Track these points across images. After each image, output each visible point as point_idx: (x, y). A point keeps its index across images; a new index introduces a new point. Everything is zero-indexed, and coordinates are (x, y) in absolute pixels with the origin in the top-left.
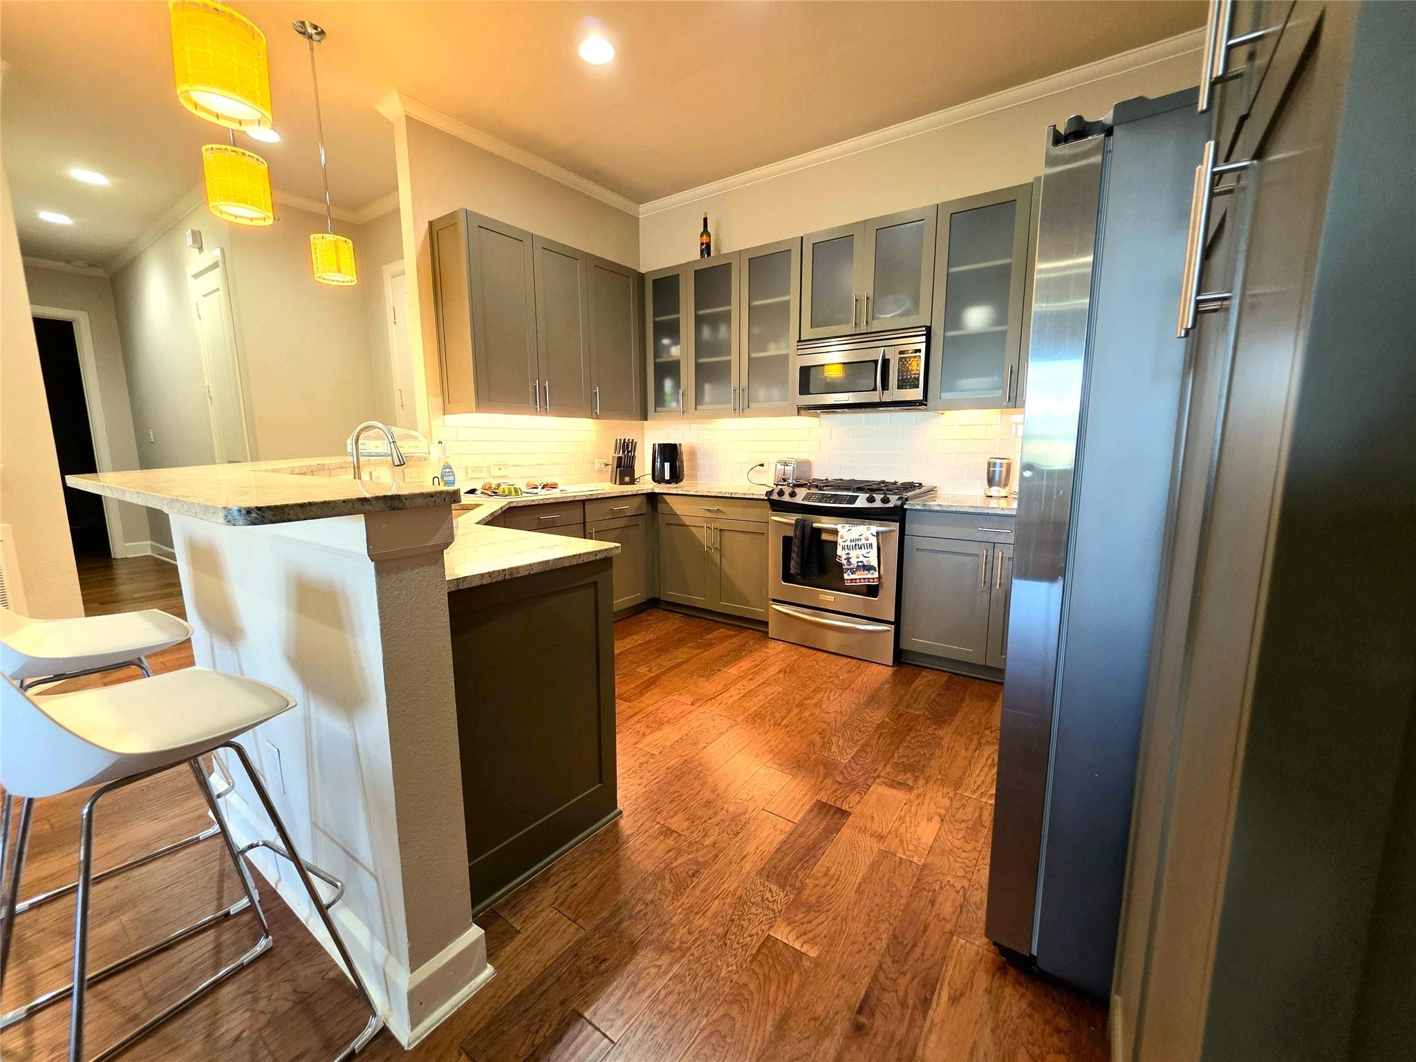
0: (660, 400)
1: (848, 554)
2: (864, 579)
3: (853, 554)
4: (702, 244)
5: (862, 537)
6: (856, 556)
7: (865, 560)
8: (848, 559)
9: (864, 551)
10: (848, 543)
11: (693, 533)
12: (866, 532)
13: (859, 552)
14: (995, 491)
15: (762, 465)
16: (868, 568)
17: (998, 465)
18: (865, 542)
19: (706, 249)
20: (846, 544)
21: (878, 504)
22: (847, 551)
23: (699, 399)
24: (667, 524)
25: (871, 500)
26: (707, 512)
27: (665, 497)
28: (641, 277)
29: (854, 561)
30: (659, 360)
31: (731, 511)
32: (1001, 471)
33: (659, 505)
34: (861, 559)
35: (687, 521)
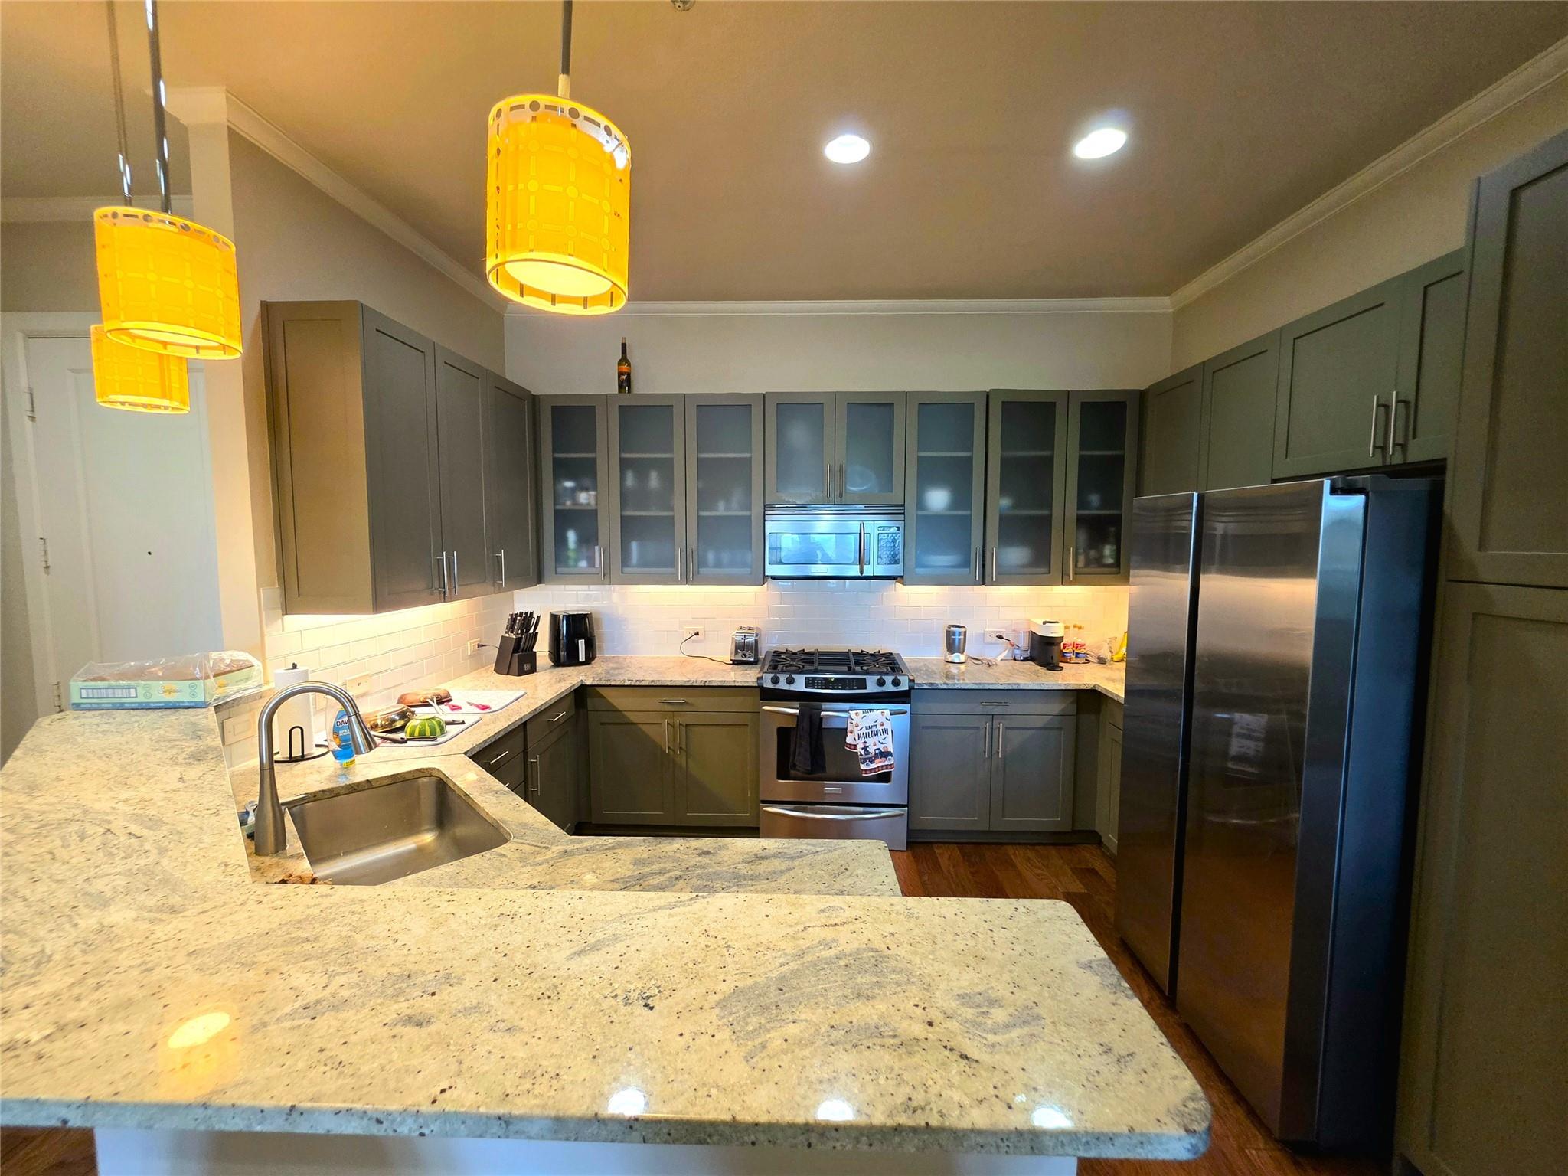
0: (560, 557)
1: (865, 742)
2: (882, 766)
3: (870, 742)
4: (620, 374)
5: (878, 723)
6: (873, 743)
7: (882, 747)
8: (865, 748)
9: (880, 738)
10: (864, 731)
11: (643, 732)
12: (879, 714)
13: (875, 739)
14: (956, 657)
15: (697, 634)
16: (885, 754)
17: (957, 634)
18: (881, 728)
19: (625, 382)
20: (861, 732)
21: (889, 687)
22: (863, 740)
23: (625, 561)
24: (602, 724)
25: (881, 683)
26: (666, 706)
27: (598, 689)
28: (535, 400)
29: (871, 749)
30: (558, 507)
31: (702, 702)
32: (960, 639)
33: (589, 700)
34: (879, 746)
35: (633, 718)
